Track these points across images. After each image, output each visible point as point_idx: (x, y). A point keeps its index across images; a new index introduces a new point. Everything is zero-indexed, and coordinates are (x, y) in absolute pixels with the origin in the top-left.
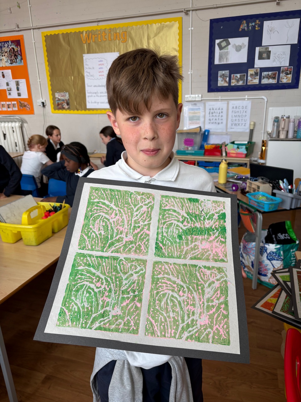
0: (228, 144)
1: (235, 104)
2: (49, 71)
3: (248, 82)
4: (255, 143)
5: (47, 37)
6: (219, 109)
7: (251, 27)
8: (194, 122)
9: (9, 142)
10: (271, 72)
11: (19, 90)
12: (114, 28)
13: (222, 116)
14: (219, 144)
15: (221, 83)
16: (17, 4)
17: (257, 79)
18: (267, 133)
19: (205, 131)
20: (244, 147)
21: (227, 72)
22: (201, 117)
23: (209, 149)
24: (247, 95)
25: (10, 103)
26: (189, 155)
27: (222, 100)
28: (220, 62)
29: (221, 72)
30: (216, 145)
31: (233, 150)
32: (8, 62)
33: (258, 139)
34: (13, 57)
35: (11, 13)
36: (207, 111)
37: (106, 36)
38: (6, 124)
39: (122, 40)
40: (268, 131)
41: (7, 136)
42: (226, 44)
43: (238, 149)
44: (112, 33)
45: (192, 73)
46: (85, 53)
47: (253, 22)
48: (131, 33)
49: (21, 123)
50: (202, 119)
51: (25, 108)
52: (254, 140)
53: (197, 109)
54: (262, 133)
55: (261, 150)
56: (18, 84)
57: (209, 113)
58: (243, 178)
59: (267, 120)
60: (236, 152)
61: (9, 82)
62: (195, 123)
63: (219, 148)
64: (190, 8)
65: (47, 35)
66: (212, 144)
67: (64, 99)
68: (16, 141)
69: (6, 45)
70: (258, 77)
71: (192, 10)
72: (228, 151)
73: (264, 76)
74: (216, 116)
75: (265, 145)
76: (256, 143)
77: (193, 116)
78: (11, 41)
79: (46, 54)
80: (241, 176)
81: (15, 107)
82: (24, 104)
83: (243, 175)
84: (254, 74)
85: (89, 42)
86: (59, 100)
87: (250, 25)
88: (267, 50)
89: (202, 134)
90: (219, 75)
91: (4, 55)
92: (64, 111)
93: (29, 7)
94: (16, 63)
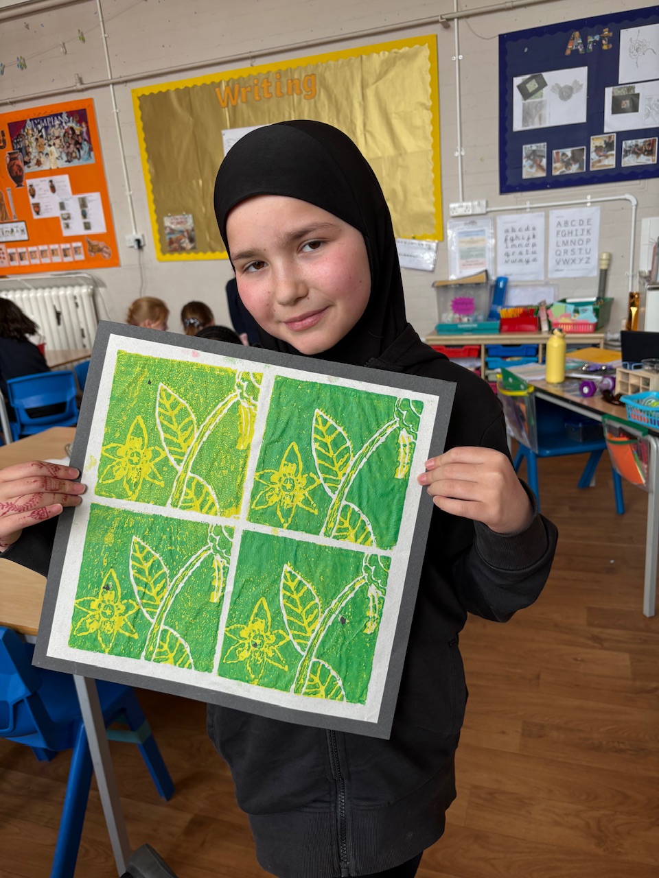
0: (552, 305)
1: (563, 217)
2: (150, 172)
3: (591, 164)
4: (612, 299)
5: (143, 99)
6: (527, 229)
7: (593, 46)
8: (472, 261)
9: (68, 329)
10: (643, 140)
11: (88, 216)
12: (287, 70)
13: (534, 245)
14: (531, 306)
15: (530, 171)
16: (77, 35)
17: (611, 158)
18: (640, 276)
19: (498, 280)
20: (590, 308)
21: (542, 146)
22: (487, 251)
23: (510, 316)
24: (589, 193)
25: (68, 246)
26: (465, 333)
27: (533, 210)
28: (525, 126)
29: (529, 146)
30: (525, 307)
31: (566, 316)
32: (62, 159)
33: (619, 291)
34: (72, 146)
35: (66, 52)
36: (501, 236)
37: (270, 88)
38: (62, 292)
39: (304, 93)
40: (642, 272)
41: (65, 316)
42: (537, 86)
43: (577, 315)
44: (284, 80)
45: (463, 153)
46: (225, 128)
47: (598, 34)
48: (325, 79)
49: (91, 287)
50: (489, 255)
51: (100, 253)
52: (610, 294)
53: (478, 231)
54: (628, 277)
55: (627, 316)
56: (83, 204)
57: (506, 240)
58: (601, 370)
59: (639, 247)
60: (573, 320)
61: (66, 202)
62: (475, 264)
63: (532, 315)
64: (454, 13)
65: (143, 95)
66: (517, 307)
67: (184, 230)
68: (83, 326)
69: (57, 122)
70: (614, 152)
71: (459, 18)
72: (553, 320)
73: (628, 149)
74: (522, 247)
75: (637, 303)
76: (615, 300)
77: (469, 249)
78: (67, 113)
79: (143, 135)
80: (595, 365)
81: (80, 254)
82: (97, 246)
83: (600, 363)
84: (604, 146)
85: (234, 103)
86: (172, 231)
87: (590, 39)
88: (632, 92)
89: (491, 287)
90: (524, 154)
91: (52, 144)
92: (184, 256)
93: (104, 38)
94: (79, 159)
